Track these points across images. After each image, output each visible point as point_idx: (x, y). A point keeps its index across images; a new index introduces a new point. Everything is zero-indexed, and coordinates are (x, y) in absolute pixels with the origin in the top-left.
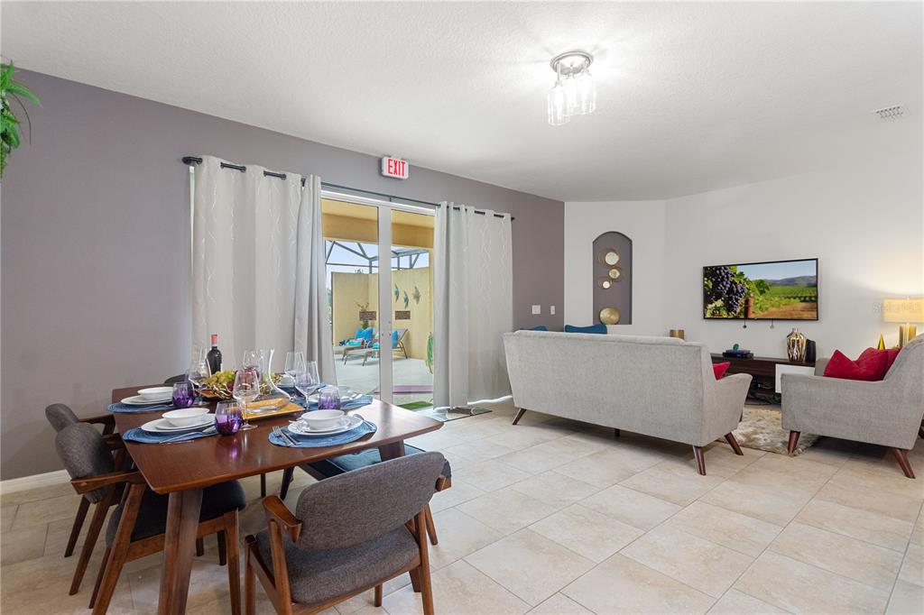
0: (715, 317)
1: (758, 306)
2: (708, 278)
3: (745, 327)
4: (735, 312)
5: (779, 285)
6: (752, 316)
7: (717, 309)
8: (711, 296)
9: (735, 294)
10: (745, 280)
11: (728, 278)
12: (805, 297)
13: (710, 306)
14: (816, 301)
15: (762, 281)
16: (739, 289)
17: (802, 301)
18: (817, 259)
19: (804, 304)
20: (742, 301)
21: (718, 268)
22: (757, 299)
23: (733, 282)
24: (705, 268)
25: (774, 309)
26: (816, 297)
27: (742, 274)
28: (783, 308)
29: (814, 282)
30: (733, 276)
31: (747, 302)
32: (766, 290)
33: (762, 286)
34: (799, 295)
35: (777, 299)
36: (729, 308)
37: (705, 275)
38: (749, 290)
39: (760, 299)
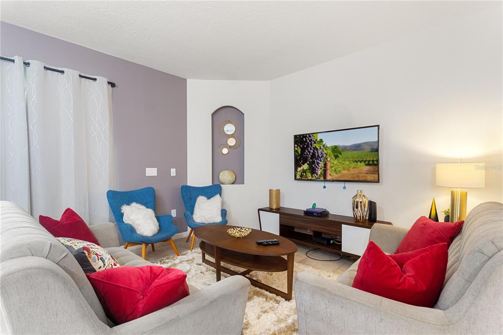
0: (302, 178)
1: (333, 169)
2: (298, 145)
3: (325, 187)
4: (317, 174)
5: (348, 150)
6: (329, 178)
7: (304, 171)
8: (300, 160)
9: (316, 159)
10: (324, 146)
11: (311, 144)
12: (369, 161)
13: (299, 169)
14: (377, 165)
15: (336, 147)
16: (320, 153)
17: (366, 165)
18: (378, 126)
19: (368, 168)
20: (322, 164)
21: (304, 136)
22: (332, 162)
23: (315, 148)
24: (296, 137)
25: (345, 172)
26: (378, 161)
27: (321, 141)
28: (352, 171)
29: (375, 147)
30: (315, 143)
31: (325, 165)
32: (339, 155)
33: (337, 151)
34: (364, 160)
35: (347, 163)
36: (313, 171)
37: (296, 142)
38: (326, 154)
39: (335, 163)
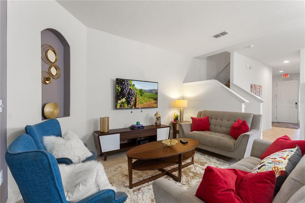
0: (122, 107)
1: (140, 101)
2: (119, 86)
3: (132, 112)
4: (131, 105)
5: (147, 92)
6: (137, 106)
7: (123, 103)
8: (120, 96)
9: (131, 95)
10: (135, 88)
11: (128, 86)
12: (154, 98)
13: (119, 102)
14: (157, 100)
15: (141, 90)
16: (133, 93)
17: (154, 100)
18: (158, 83)
19: (154, 101)
20: (134, 99)
21: (124, 80)
22: (139, 98)
23: (130, 89)
24: (117, 79)
25: (145, 103)
26: (157, 98)
27: (134, 85)
28: (148, 103)
29: (157, 92)
30: (130, 86)
31: (136, 99)
32: (143, 94)
33: (141, 92)
34: (153, 97)
35: (146, 98)
36: (128, 102)
37: (117, 83)
38: (137, 93)
39: (141, 98)
